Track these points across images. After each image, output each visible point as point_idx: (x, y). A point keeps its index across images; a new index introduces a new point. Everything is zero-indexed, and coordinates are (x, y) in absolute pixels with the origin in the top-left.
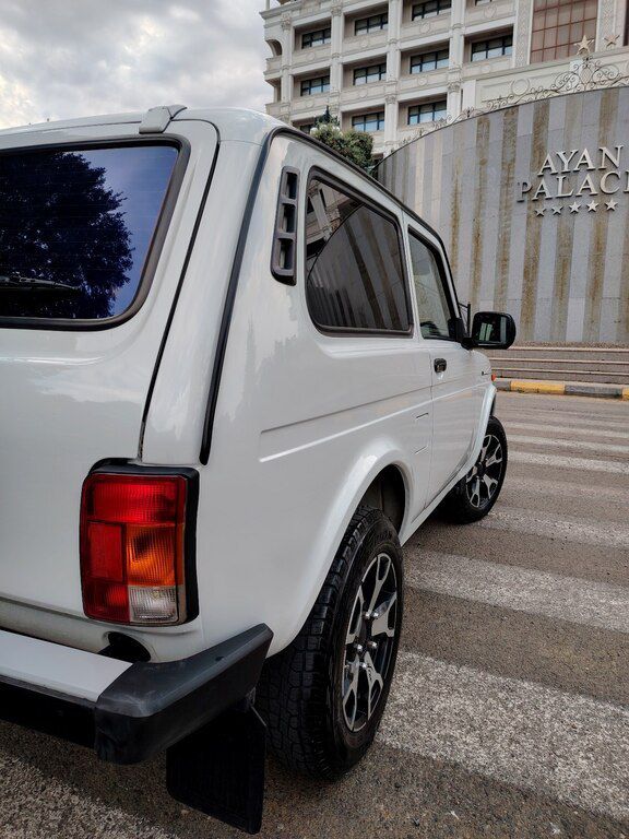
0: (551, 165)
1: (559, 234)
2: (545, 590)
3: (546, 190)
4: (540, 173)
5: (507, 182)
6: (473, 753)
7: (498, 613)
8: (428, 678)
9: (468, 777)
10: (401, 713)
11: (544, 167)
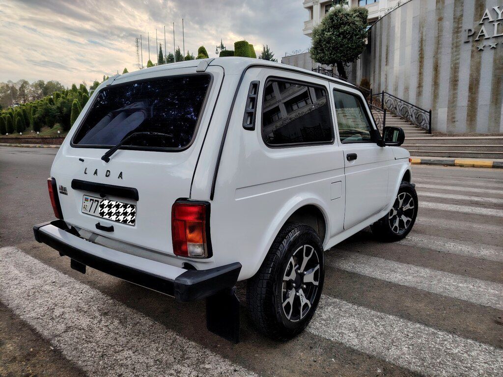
0: (489, 16)
1: (495, 61)
2: (423, 277)
3: (485, 33)
4: (481, 22)
5: (457, 31)
6: (352, 340)
7: (390, 285)
8: (341, 310)
9: (346, 348)
10: (322, 322)
11: (483, 18)
